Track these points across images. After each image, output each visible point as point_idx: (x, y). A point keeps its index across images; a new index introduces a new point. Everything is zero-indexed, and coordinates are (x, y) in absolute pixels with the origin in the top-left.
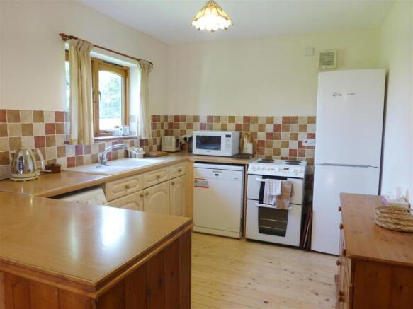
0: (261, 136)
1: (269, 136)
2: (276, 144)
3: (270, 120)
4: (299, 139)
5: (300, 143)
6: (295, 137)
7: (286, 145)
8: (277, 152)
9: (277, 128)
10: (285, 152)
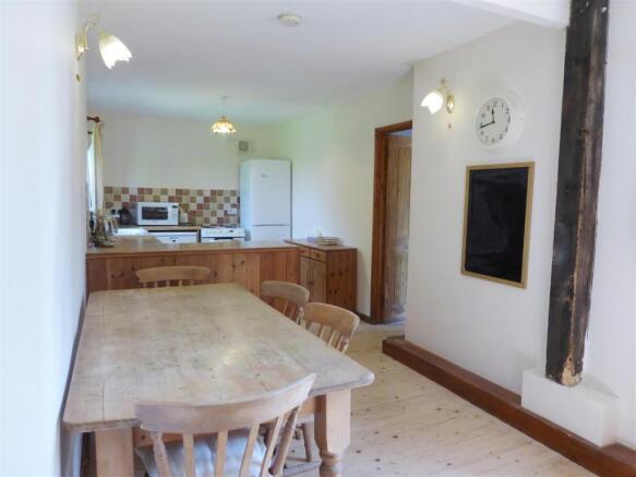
0: (193, 207)
1: (200, 206)
2: (206, 213)
3: (200, 193)
4: (225, 208)
5: (226, 212)
6: (221, 207)
7: (214, 214)
8: (207, 220)
9: (206, 199)
10: (214, 220)
